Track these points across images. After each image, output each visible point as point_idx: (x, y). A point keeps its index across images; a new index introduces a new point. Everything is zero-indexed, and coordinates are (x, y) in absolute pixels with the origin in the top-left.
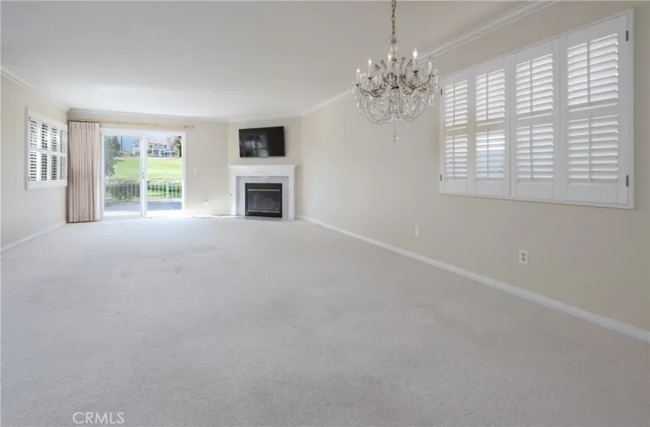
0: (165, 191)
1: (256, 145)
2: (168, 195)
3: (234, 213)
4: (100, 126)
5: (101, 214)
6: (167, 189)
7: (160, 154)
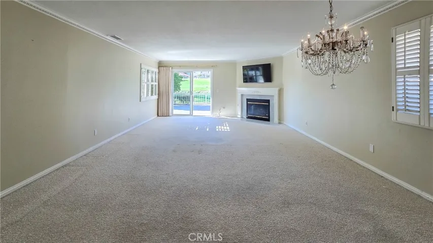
0: (205, 98)
1: (255, 73)
2: (206, 101)
3: (240, 116)
4: (172, 69)
5: (172, 110)
6: (206, 98)
7: (206, 77)
